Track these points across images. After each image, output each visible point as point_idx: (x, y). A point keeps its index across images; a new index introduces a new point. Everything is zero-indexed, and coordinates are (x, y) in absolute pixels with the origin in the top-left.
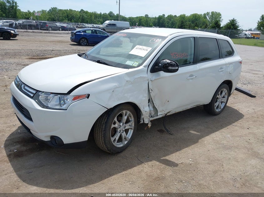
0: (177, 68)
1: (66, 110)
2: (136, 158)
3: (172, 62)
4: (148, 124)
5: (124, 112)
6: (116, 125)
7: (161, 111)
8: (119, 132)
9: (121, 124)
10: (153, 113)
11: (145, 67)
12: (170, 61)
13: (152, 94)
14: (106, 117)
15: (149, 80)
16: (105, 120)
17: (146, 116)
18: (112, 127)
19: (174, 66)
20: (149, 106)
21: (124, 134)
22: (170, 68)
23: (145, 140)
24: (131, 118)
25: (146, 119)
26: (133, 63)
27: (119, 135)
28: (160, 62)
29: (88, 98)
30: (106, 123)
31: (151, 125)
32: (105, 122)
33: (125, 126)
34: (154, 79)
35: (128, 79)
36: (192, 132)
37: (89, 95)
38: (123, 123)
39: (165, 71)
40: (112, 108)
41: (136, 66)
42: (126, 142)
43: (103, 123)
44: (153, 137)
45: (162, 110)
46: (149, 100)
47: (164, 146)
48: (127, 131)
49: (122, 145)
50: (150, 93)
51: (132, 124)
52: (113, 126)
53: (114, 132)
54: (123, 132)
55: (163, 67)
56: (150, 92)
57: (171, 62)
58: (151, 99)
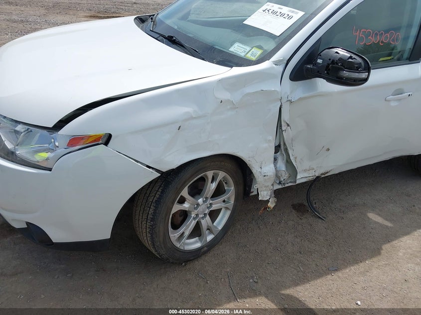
0: (364, 75)
1: (50, 170)
2: (227, 280)
3: (354, 56)
4: (268, 201)
5: (210, 174)
6: (186, 206)
7: (305, 171)
8: (194, 219)
9: (200, 201)
10: (284, 176)
11: (277, 63)
12: (348, 55)
13: (288, 135)
14: (160, 186)
15: (284, 100)
16: (157, 196)
17: (267, 185)
18: (174, 210)
19: (357, 69)
20: (275, 159)
21: (206, 222)
22: (346, 74)
23: (260, 229)
24: (228, 186)
25: (264, 191)
26: (248, 49)
27: (194, 223)
28: (319, 55)
29: (106, 143)
30: (158, 202)
31: (274, 204)
32: (155, 199)
33: (211, 204)
34: (296, 99)
35: (225, 95)
36: (373, 216)
37: (110, 136)
38: (207, 198)
39: (330, 80)
40: (174, 169)
41: (254, 59)
42: (210, 238)
43: (152, 202)
44: (280, 222)
45: (308, 168)
46: (277, 149)
47: (300, 253)
48: (214, 215)
49: (198, 245)
50: (282, 131)
51: (229, 198)
52: (176, 208)
53: (182, 218)
54: (203, 218)
55: (327, 68)
56: (283, 128)
57: (351, 57)
58: (285, 144)
